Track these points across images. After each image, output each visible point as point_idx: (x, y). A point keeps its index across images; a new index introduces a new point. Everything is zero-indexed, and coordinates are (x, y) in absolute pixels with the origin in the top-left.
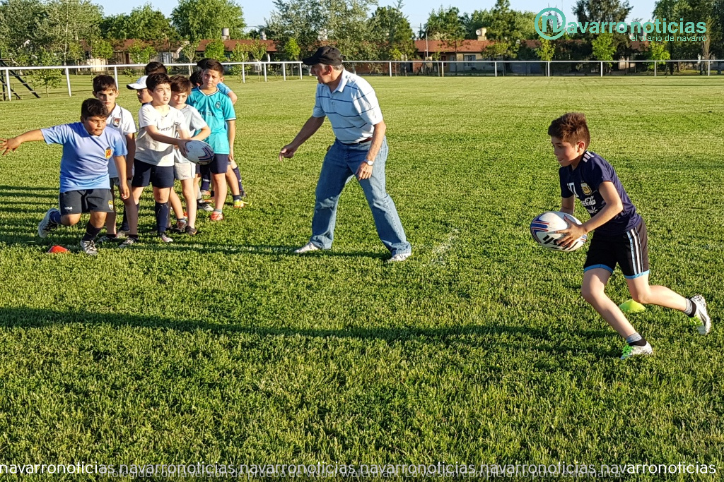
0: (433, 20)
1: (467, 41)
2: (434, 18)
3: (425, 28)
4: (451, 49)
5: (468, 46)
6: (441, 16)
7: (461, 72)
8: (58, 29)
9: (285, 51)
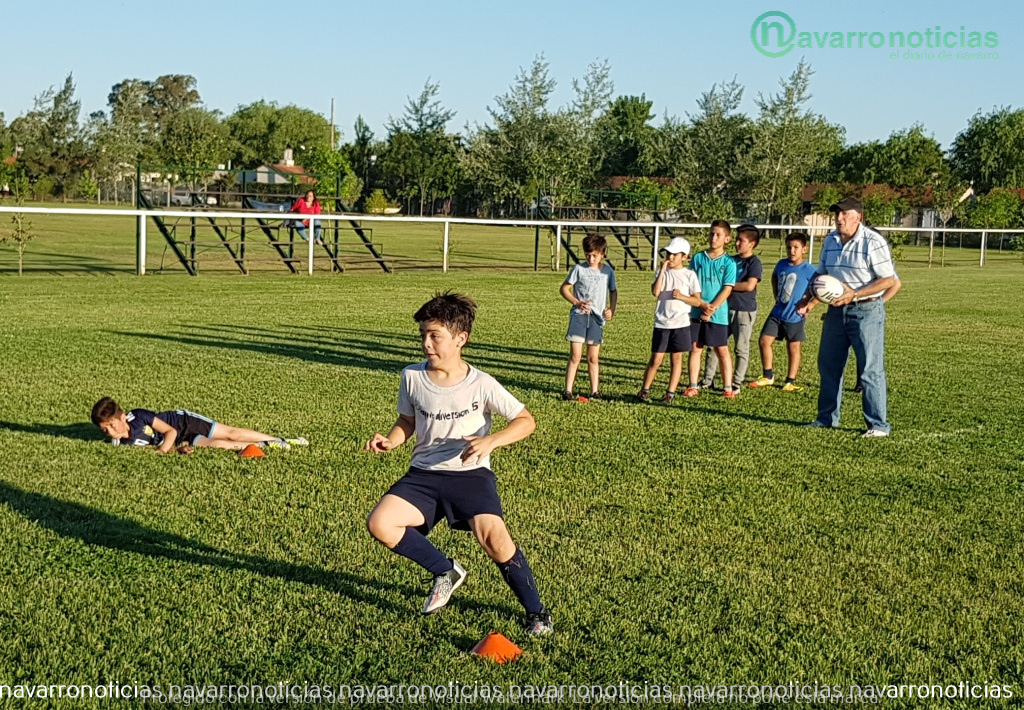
8: (765, 165)
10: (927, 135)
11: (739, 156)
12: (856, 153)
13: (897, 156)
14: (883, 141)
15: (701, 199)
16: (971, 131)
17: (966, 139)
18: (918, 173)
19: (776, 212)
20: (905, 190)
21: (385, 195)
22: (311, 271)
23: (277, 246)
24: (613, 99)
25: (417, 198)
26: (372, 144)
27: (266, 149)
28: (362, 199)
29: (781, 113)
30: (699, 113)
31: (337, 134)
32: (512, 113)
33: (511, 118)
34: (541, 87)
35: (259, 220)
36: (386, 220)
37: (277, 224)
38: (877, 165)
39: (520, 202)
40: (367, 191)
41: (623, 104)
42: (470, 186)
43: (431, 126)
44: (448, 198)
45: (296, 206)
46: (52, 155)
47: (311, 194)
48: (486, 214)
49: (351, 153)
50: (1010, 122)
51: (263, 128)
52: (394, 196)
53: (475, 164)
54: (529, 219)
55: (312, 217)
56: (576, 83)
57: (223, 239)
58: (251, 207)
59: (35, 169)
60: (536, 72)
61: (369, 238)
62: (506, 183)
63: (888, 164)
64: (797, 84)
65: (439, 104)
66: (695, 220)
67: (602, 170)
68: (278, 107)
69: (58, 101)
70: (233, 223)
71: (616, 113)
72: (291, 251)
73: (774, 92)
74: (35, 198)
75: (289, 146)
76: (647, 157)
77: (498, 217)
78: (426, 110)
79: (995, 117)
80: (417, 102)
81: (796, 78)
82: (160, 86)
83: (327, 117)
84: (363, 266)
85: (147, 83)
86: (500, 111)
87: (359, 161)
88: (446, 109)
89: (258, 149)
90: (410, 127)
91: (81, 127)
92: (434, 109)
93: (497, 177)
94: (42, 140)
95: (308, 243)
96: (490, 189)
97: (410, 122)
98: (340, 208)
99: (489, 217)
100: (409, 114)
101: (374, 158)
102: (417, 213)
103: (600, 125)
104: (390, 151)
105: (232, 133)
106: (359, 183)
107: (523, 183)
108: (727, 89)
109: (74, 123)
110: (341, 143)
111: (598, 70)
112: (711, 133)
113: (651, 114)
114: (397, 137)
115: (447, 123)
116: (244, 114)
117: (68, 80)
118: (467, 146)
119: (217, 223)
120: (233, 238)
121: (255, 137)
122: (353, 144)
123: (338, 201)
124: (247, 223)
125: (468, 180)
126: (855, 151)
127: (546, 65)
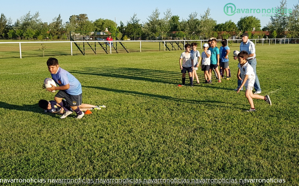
8: (202, 28)
9: (272, 35)
10: (232, 22)
11: (197, 27)
12: (219, 26)
13: (227, 26)
14: (224, 23)
15: (190, 35)
17: (240, 22)
18: (232, 29)
19: (205, 37)
20: (229, 32)
21: (127, 37)
22: (111, 53)
23: (103, 48)
24: (172, 16)
25: (134, 37)
26: (124, 26)
27: (102, 28)
28: (122, 38)
29: (205, 18)
30: (189, 18)
31: (116, 25)
32: (152, 19)
33: (152, 20)
34: (157, 14)
35: (99, 42)
36: (127, 41)
37: (103, 43)
38: (223, 28)
39: (155, 37)
40: (123, 36)
41: (174, 17)
42: (144, 34)
43: (136, 22)
44: (140, 37)
45: (107, 39)
46: (57, 31)
47: (110, 36)
48: (148, 39)
49: (120, 28)
50: (248, 18)
51: (101, 24)
52: (129, 37)
53: (145, 30)
54: (157, 40)
55: (110, 41)
56: (164, 13)
57: (91, 47)
58: (97, 40)
59: (53, 34)
60: (156, 11)
61: (124, 45)
62: (151, 33)
63: (225, 28)
64: (208, 12)
65: (137, 18)
66: (189, 39)
67: (171, 30)
68: (104, 20)
69: (57, 19)
70: (93, 43)
71: (172, 19)
72: (106, 49)
73: (203, 14)
74: (54, 40)
75: (107, 27)
76: (179, 27)
77: (150, 40)
78: (134, 19)
79: (245, 18)
80: (133, 18)
81: (207, 11)
82: (80, 16)
83: (114, 21)
84: (123, 51)
85: (77, 16)
86: (149, 19)
87: (121, 30)
88: (139, 19)
89: (100, 28)
90: (131, 23)
91: (63, 25)
92: (136, 19)
93: (150, 32)
94: (55, 28)
95: (110, 47)
96: (148, 35)
97: (131, 22)
98: (117, 39)
99: (148, 40)
100: (131, 20)
101: (124, 29)
102: (134, 40)
103: (169, 21)
104: (128, 28)
105: (95, 25)
106: (121, 34)
107: (155, 33)
108: (194, 13)
109: (61, 24)
110: (117, 26)
111: (169, 10)
112: (192, 22)
113: (179, 19)
114: (129, 25)
115: (139, 22)
116: (97, 21)
117: (59, 15)
118: (143, 26)
119: (89, 43)
120: (93, 47)
121: (100, 26)
122: (120, 26)
123: (116, 38)
124: (96, 43)
125: (144, 33)
126: (219, 25)
127: (158, 10)
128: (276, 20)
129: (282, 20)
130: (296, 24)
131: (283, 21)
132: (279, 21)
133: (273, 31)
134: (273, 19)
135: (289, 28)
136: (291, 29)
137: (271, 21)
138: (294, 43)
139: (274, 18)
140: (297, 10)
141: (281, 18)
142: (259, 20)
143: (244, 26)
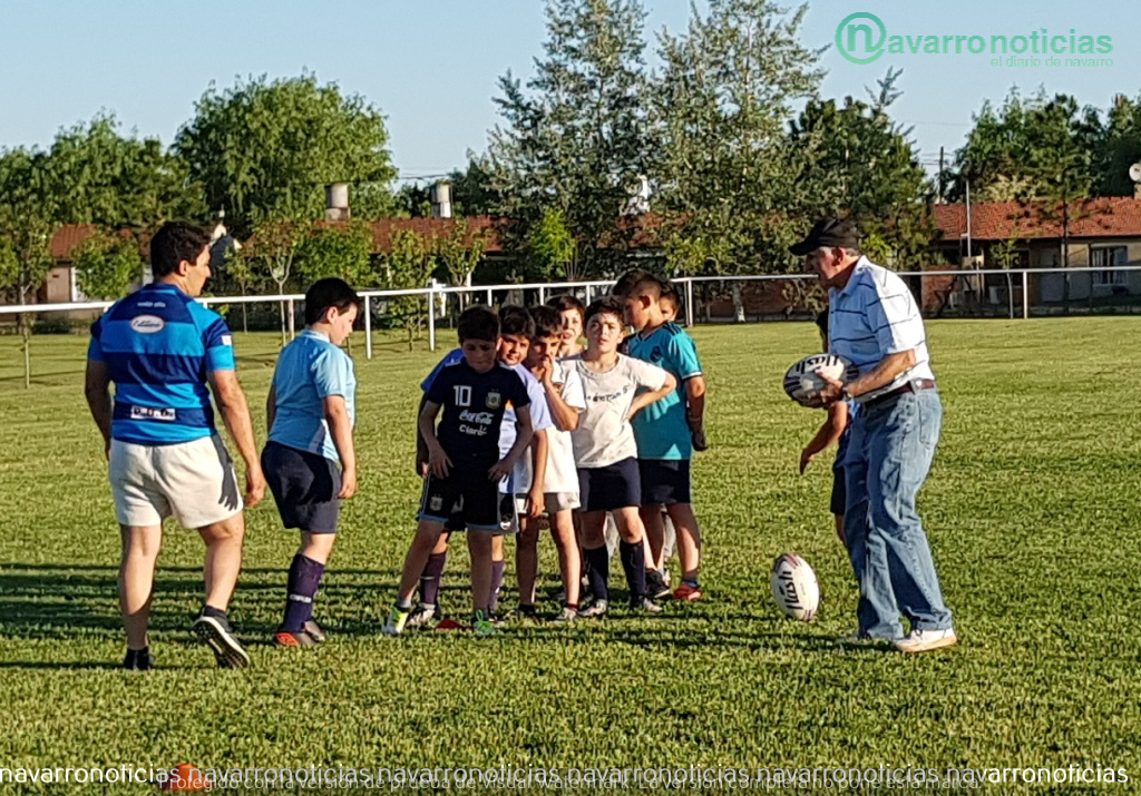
0: (984, 136)
1: (1100, 202)
2: (989, 128)
3: (959, 161)
4: (1049, 230)
5: (1106, 219)
6: (1011, 123)
7: (1083, 302)
9: (528, 250)
10: (123, 133)
13: (76, 172)
14: (46, 148)
16: (200, 122)
17: (195, 138)
38: (40, 191)
50: (270, 100)
63: (60, 189)
79: (239, 96)
128: (558, 116)
129: (605, 111)
130: (734, 145)
131: (615, 126)
132: (577, 123)
133: (537, 215)
134: (525, 108)
135: (675, 186)
136: (692, 198)
137: (507, 124)
138: (725, 315)
139: (529, 95)
140: (733, 23)
141: (596, 93)
142: (375, 119)
143: (242, 175)
